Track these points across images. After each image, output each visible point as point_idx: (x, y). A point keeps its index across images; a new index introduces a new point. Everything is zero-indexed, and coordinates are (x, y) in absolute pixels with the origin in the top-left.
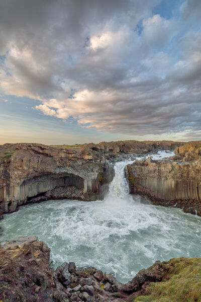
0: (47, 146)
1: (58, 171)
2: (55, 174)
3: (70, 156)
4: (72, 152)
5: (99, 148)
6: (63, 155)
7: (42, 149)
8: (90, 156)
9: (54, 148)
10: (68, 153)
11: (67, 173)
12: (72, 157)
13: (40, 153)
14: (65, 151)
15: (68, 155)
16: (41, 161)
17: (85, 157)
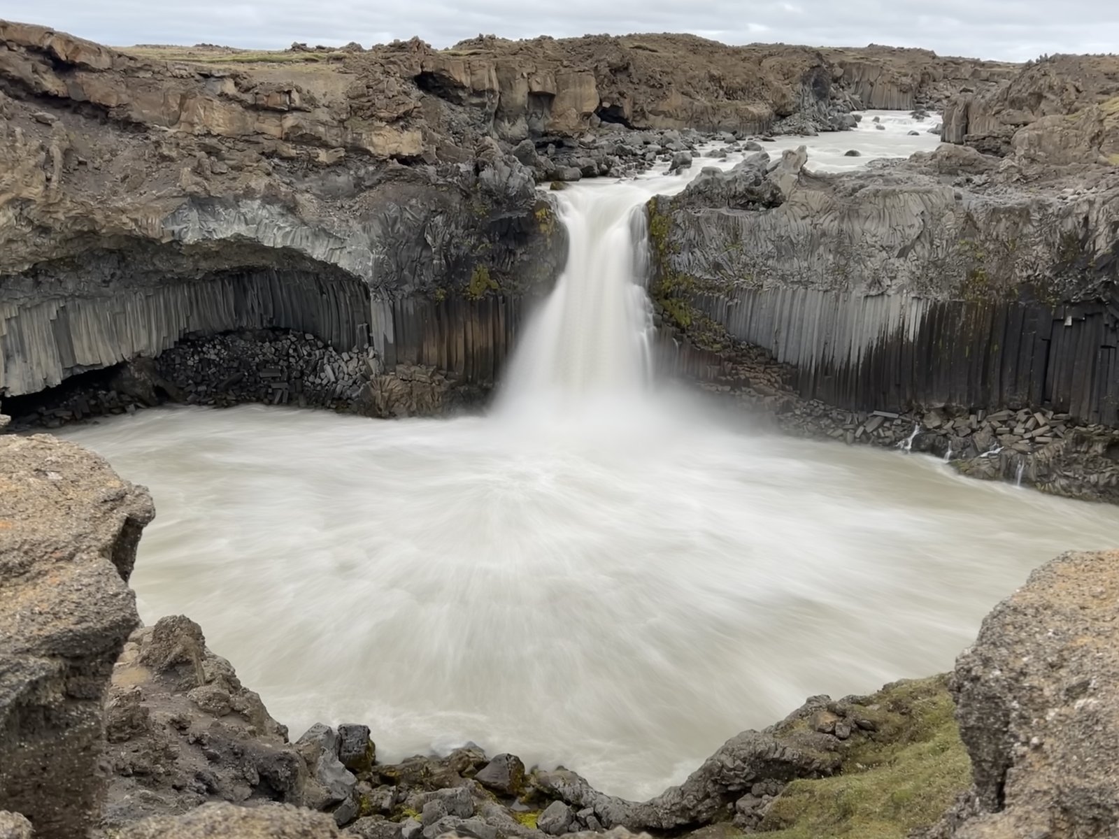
0: (98, 50)
1: (192, 230)
2: (174, 247)
3: (271, 126)
4: (278, 100)
5: (465, 80)
6: (219, 119)
7: (63, 67)
8: (406, 135)
9: (147, 67)
10: (255, 108)
11: (255, 247)
12: (286, 139)
13: (47, 99)
14: (229, 87)
15: (253, 122)
16: (66, 153)
17: (375, 139)
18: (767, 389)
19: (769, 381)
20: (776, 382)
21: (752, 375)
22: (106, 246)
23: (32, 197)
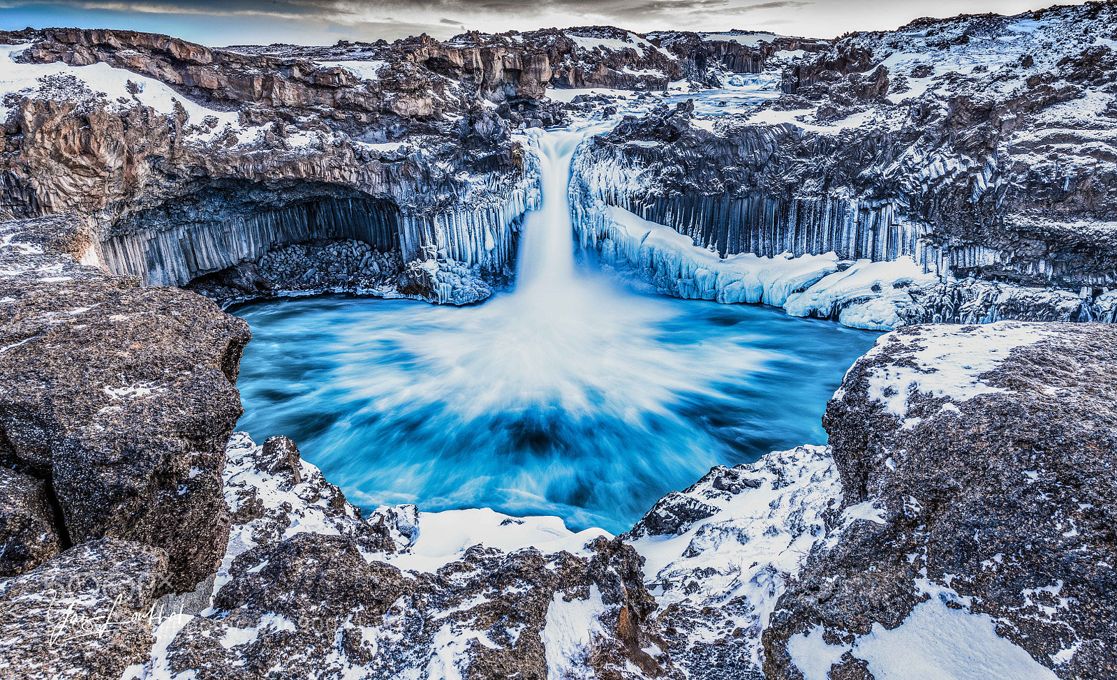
0: (202, 50)
2: (262, 185)
3: (326, 98)
4: (331, 80)
5: (460, 62)
6: (290, 95)
8: (421, 101)
9: (237, 60)
10: (316, 86)
11: (319, 183)
12: (337, 106)
14: (297, 73)
15: (313, 95)
17: (399, 105)
22: (215, 185)
23: (161, 154)
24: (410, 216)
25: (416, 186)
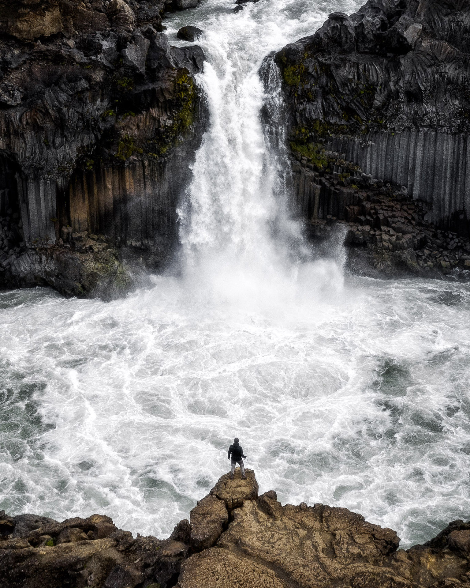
8: (48, 16)
17: (19, 25)
18: (405, 227)
19: (406, 218)
20: (413, 218)
21: (390, 214)
24: (36, 179)
25: (46, 138)
